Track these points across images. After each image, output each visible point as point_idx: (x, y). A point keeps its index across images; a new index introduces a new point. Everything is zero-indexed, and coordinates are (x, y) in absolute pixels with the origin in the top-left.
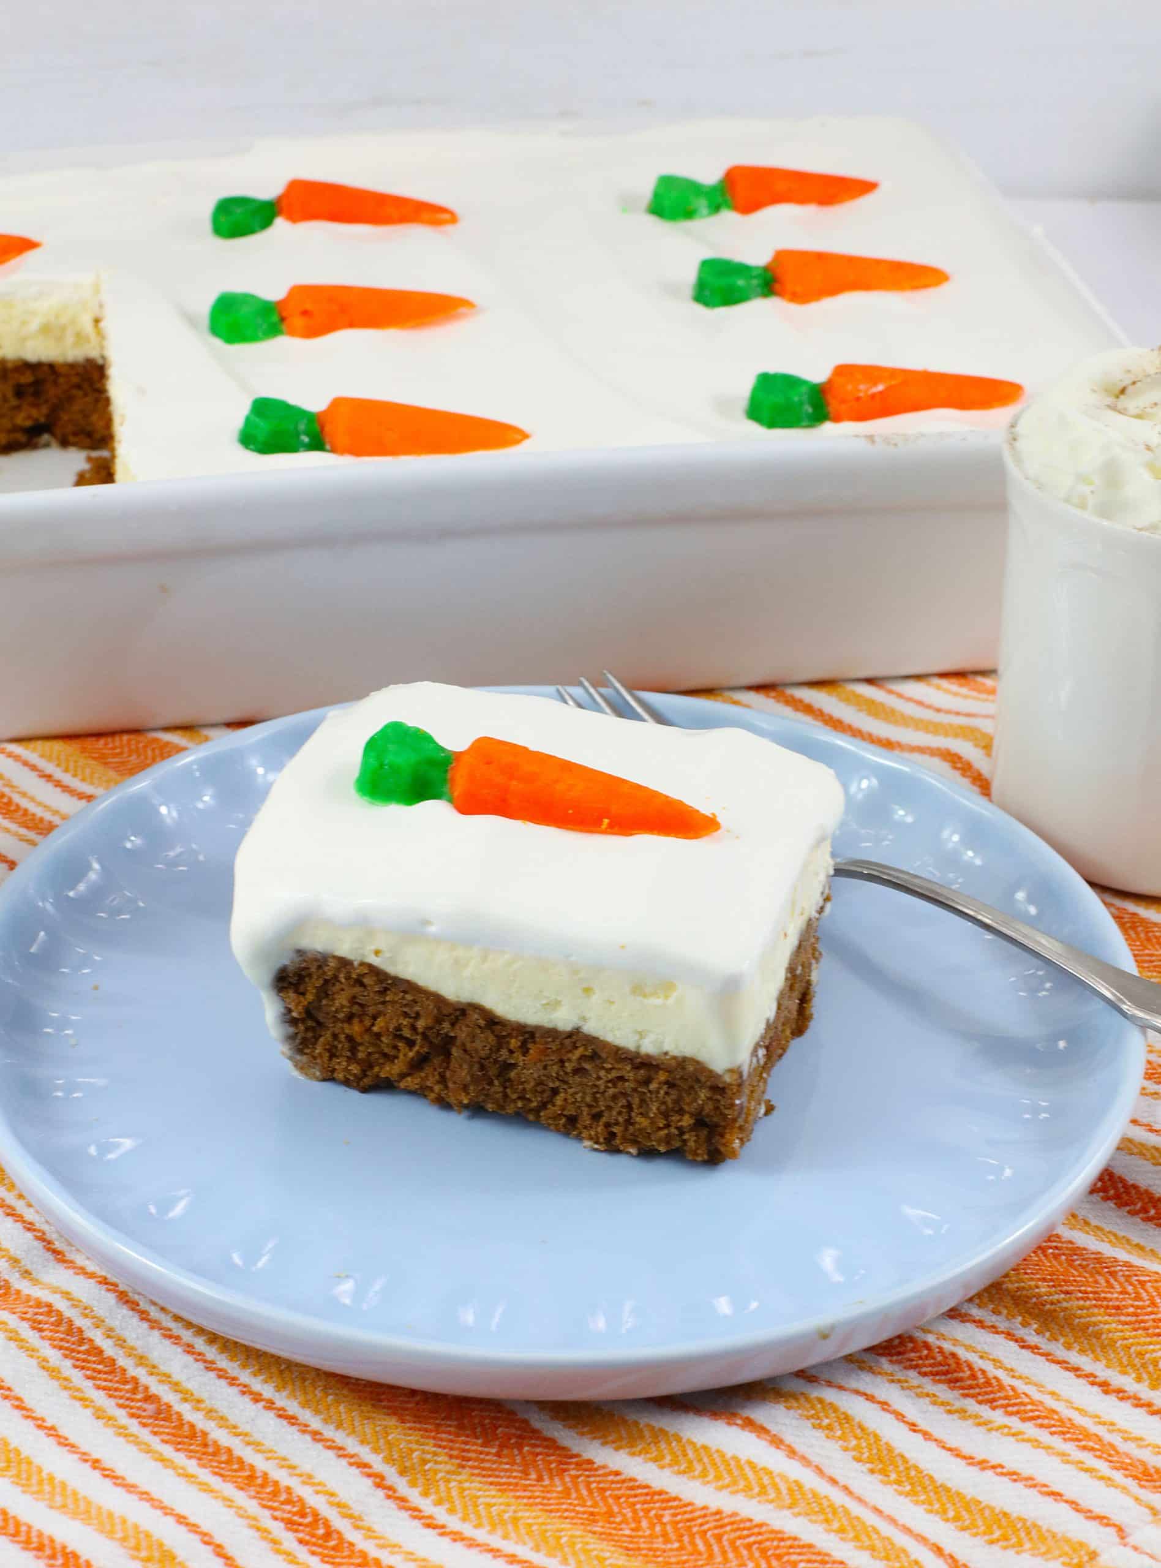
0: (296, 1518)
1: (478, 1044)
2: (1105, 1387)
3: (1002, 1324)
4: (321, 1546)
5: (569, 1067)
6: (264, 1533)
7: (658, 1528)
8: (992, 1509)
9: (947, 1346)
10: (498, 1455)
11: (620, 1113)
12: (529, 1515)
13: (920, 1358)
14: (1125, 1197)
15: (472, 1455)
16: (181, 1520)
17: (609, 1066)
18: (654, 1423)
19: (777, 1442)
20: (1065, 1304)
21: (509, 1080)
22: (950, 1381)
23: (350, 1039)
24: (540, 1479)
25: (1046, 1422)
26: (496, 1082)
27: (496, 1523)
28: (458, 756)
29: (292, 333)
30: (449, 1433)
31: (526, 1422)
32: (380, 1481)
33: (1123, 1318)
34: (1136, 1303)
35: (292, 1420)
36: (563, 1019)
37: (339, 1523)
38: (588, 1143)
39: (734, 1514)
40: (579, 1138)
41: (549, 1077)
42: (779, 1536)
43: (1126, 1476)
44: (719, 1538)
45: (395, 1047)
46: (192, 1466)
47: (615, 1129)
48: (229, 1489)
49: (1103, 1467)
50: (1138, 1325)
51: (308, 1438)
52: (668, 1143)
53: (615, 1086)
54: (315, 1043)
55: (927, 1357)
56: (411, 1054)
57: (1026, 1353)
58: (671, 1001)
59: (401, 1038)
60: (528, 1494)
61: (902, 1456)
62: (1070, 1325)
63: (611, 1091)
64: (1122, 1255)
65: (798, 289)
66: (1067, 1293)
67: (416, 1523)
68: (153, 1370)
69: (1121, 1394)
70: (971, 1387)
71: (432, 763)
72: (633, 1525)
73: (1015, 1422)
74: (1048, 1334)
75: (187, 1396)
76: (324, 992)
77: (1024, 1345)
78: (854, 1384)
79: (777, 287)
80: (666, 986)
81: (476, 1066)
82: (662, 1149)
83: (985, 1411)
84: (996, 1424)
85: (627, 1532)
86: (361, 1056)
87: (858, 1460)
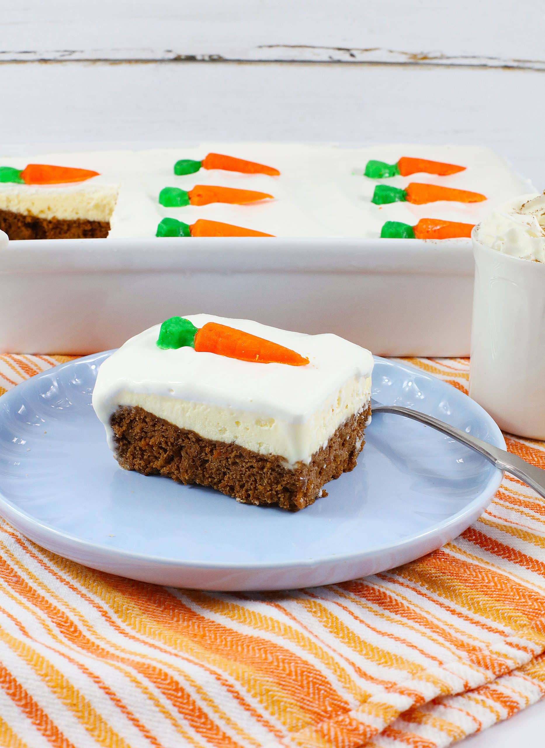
0: (62, 623)
1: (192, 450)
2: (453, 612)
3: (412, 585)
4: (70, 635)
5: (230, 461)
6: (46, 627)
7: (224, 643)
8: (383, 651)
9: (382, 590)
10: (162, 611)
11: (251, 484)
12: (168, 633)
13: (369, 593)
14: (485, 543)
15: (151, 610)
16: (10, 616)
17: (247, 461)
18: (235, 603)
19: (287, 614)
20: (442, 577)
21: (205, 468)
22: (380, 603)
23: (140, 449)
24: (178, 621)
25: (419, 620)
26: (199, 469)
27: (153, 634)
28: (199, 329)
29: (193, 204)
30: (143, 601)
31: (180, 601)
32: (105, 614)
33: (467, 584)
34: (475, 579)
35: (74, 589)
36: (227, 438)
37: (81, 628)
38: (238, 499)
39: (258, 637)
40: (235, 498)
41: (222, 466)
42: (275, 646)
43: (451, 644)
44: (248, 646)
45: (159, 453)
46: (24, 600)
47: (250, 492)
48: (37, 610)
49: (441, 639)
50: (474, 587)
51: (79, 596)
52: (272, 499)
53: (249, 470)
54: (127, 452)
55: (371, 594)
56: (165, 456)
57: (420, 596)
58: (272, 428)
59: (161, 448)
60: (170, 625)
61: (347, 627)
62: (443, 586)
63: (248, 473)
64: (476, 563)
65: (417, 199)
66: (444, 573)
67: (117, 631)
68: (21, 566)
69: (460, 615)
70: (389, 606)
71: (188, 332)
72: (213, 640)
73: (405, 620)
74: (432, 590)
75: (32, 576)
76: (130, 426)
77: (420, 593)
78: (335, 600)
79: (408, 197)
80: (271, 421)
81: (191, 460)
82: (269, 502)
83: (393, 615)
84: (395, 620)
85: (209, 642)
86: (145, 457)
87: (325, 627)
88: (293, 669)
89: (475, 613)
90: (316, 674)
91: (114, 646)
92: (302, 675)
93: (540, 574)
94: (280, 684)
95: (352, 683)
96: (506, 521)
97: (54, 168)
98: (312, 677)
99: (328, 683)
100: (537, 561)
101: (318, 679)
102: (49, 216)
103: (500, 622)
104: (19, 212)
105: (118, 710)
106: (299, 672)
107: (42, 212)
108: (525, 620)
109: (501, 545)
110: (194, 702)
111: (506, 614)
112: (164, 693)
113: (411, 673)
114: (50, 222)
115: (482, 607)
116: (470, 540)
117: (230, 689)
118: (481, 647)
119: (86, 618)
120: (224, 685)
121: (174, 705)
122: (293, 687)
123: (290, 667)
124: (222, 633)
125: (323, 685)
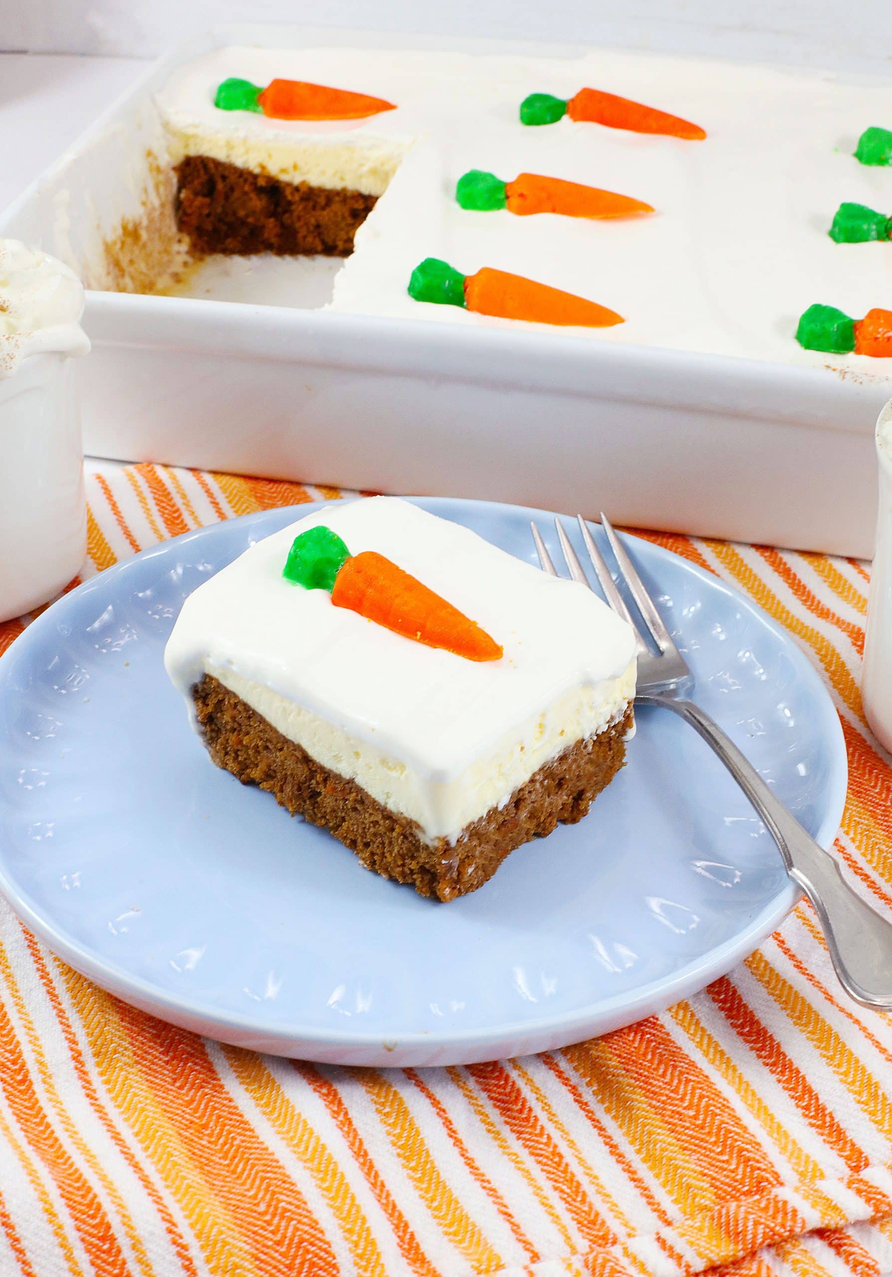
0: (8, 1063)
1: (298, 772)
2: (613, 1148)
3: (575, 1079)
4: (13, 1087)
5: (349, 804)
7: (226, 1147)
8: (462, 1211)
9: (519, 1083)
11: (378, 847)
12: (153, 1111)
13: (496, 1085)
14: (735, 1012)
17: (370, 811)
18: (272, 1074)
20: (621, 1079)
21: (317, 803)
22: (504, 1109)
24: (181, 1088)
25: (545, 1160)
26: (308, 802)
27: (129, 1110)
28: (352, 558)
29: (510, 208)
32: (77, 1057)
33: (654, 1102)
34: (672, 1095)
35: (53, 997)
36: (344, 770)
37: (35, 1076)
38: (362, 862)
39: (272, 1154)
40: (357, 856)
41: (338, 807)
42: (285, 1180)
43: (574, 1220)
44: (253, 1167)
45: (258, 759)
47: (376, 857)
49: (560, 1207)
50: (660, 1111)
51: (54, 1012)
52: (405, 878)
53: (374, 827)
54: (216, 742)
55: (501, 1086)
57: (576, 1106)
58: (403, 777)
59: (260, 753)
60: (164, 1095)
61: (427, 1153)
62: (618, 1096)
63: (372, 830)
64: (695, 1055)
66: (627, 1071)
67: (83, 1091)
69: (620, 1158)
70: (515, 1118)
71: (330, 562)
72: (213, 1139)
73: (524, 1154)
74: (600, 1097)
76: (218, 707)
77: (578, 1100)
80: (401, 767)
81: (296, 787)
82: (402, 880)
83: (512, 1139)
84: (512, 1151)
85: (204, 1143)
86: (240, 758)
87: (394, 1144)
88: (289, 1234)
89: (644, 1161)
90: (320, 1248)
91: (66, 1121)
92: (298, 1247)
93: (793, 1097)
94: (257, 1259)
95: (379, 1269)
96: (799, 966)
97: (316, 90)
98: (313, 1252)
99: (334, 1266)
100: (798, 1072)
101: (321, 1258)
102: (297, 180)
103: (670, 1193)
104: (246, 166)
105: (13, 1254)
106: (296, 1240)
107: (283, 171)
108: (707, 1199)
109: (758, 1022)
110: (124, 1263)
111: (684, 1179)
112: (83, 1240)
113: (476, 1268)
114: (297, 189)
115: (658, 1152)
116: (714, 1000)
117: (182, 1250)
118: (618, 1236)
119: (47, 1059)
120: (174, 1242)
121: (93, 1264)
122: (275, 1267)
123: (286, 1228)
124: (233, 1126)
125: (325, 1271)
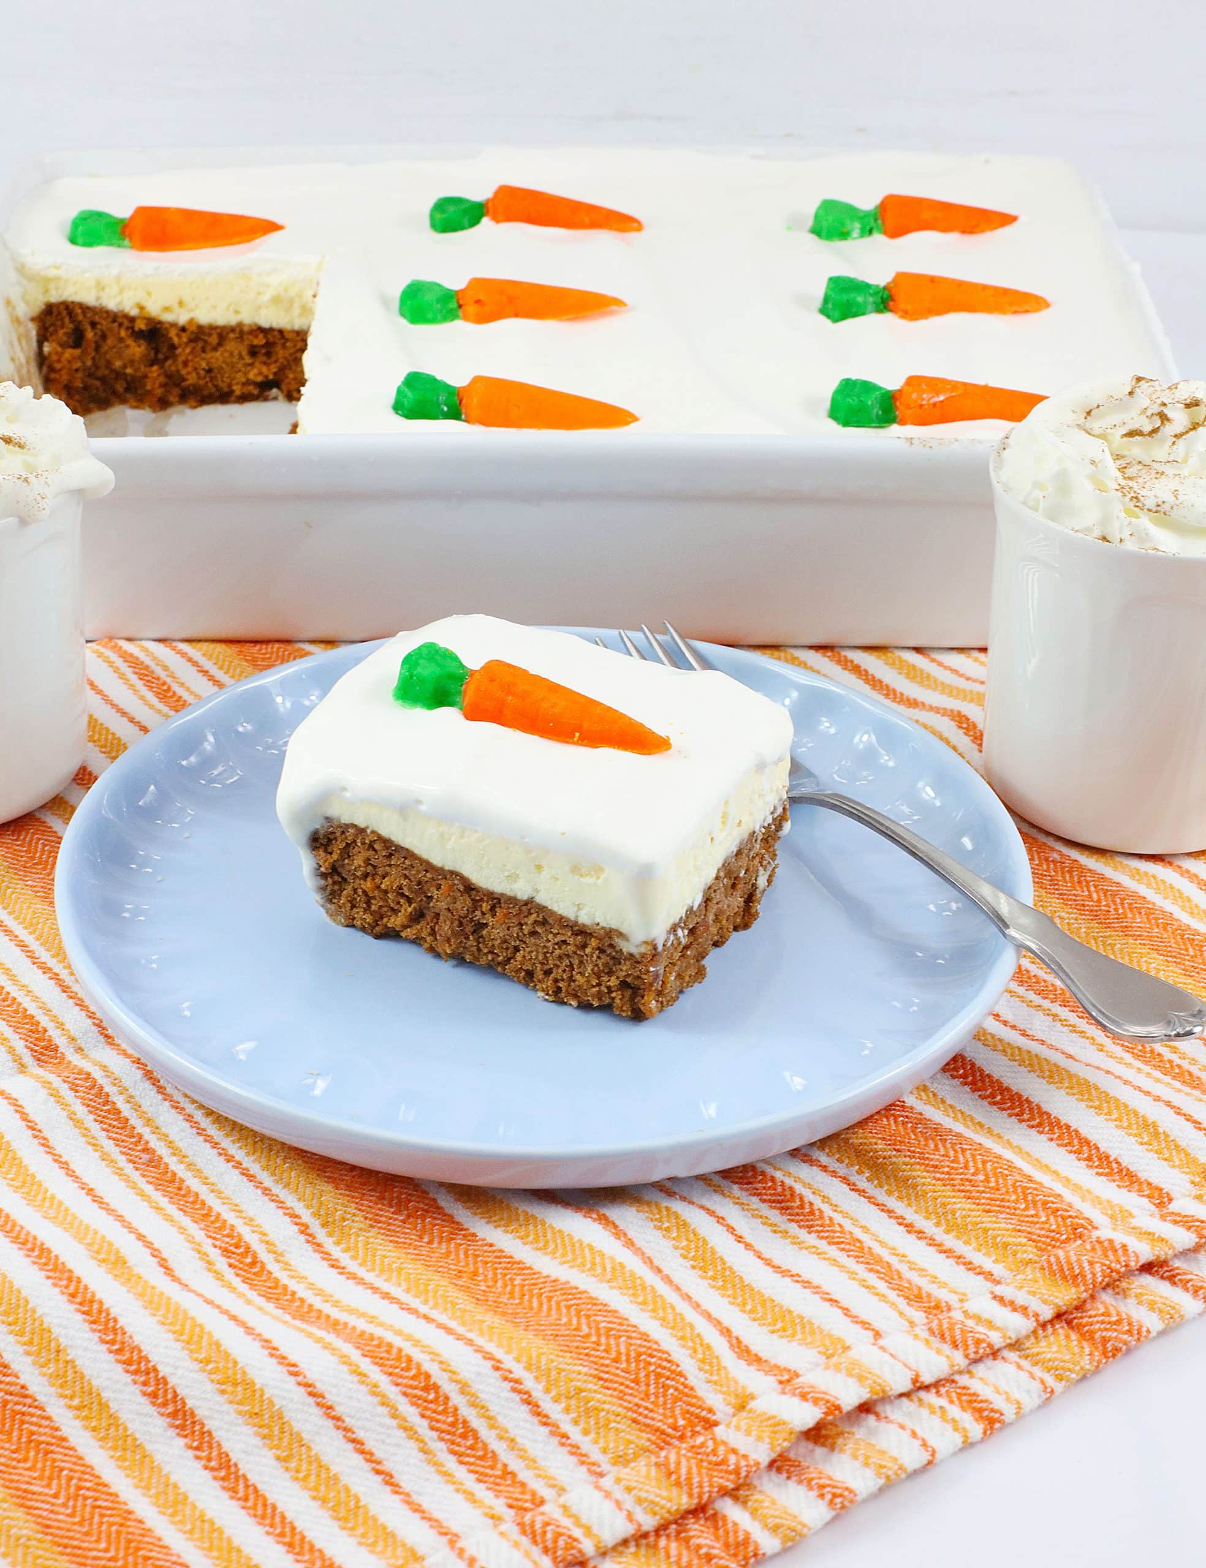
0: (231, 1248)
1: (458, 905)
2: (909, 1227)
3: (842, 1170)
4: (245, 1271)
5: (526, 929)
6: (203, 1256)
7: (508, 1288)
8: (781, 1307)
9: (789, 1182)
10: (404, 1222)
11: (564, 971)
12: (413, 1268)
13: (764, 1188)
14: (980, 1084)
15: (383, 1219)
16: (141, 1237)
17: (555, 931)
18: (529, 1210)
19: (618, 1233)
20: (894, 1160)
21: (482, 937)
22: (782, 1208)
23: (364, 892)
24: (430, 1242)
25: (847, 1247)
26: (471, 938)
27: (385, 1271)
28: (472, 673)
29: (466, 318)
30: (371, 1201)
31: (434, 1200)
32: (304, 1229)
33: (938, 1175)
34: (953, 1165)
35: (251, 1177)
36: (521, 890)
37: (264, 1256)
38: (541, 994)
39: (567, 1283)
40: (535, 989)
41: (511, 936)
42: (593, 1301)
43: (898, 1295)
44: (550, 1299)
45: (398, 903)
46: (164, 1202)
47: (561, 984)
48: (186, 1221)
49: (882, 1286)
50: (948, 1182)
51: (259, 1191)
52: (600, 999)
53: (560, 948)
54: (340, 895)
55: (769, 1188)
56: (410, 910)
57: (854, 1194)
58: (599, 882)
59: (403, 895)
60: (416, 1252)
61: (722, 1259)
62: (895, 1176)
63: (557, 952)
64: (958, 1128)
65: (909, 307)
66: (898, 1151)
67: (325, 1263)
68: (156, 1130)
69: (920, 1234)
70: (798, 1214)
71: (451, 677)
72: (490, 1284)
73: (823, 1245)
74: (876, 1182)
75: (175, 1151)
76: (346, 852)
77: (854, 1188)
78: (705, 1202)
79: (891, 303)
80: (598, 870)
81: (456, 923)
82: (596, 1004)
83: (803, 1234)
84: (807, 1244)
85: (483, 1288)
86: (373, 908)
87: (685, 1258)
88: (623, 1350)
89: (947, 1232)
90: (660, 1359)
91: (320, 1293)
92: (638, 1361)
93: (1071, 1152)
94: (601, 1379)
95: (722, 1372)
96: (1024, 1034)
97: (190, 215)
98: (655, 1363)
99: (681, 1374)
100: (1068, 1127)
101: (664, 1368)
102: (182, 319)
103: (987, 1254)
104: (121, 309)
105: (330, 1423)
106: (633, 1354)
107: (167, 309)
108: (1030, 1252)
109: (1008, 1089)
110: (456, 1409)
111: (998, 1239)
112: (405, 1394)
113: (824, 1354)
114: (183, 329)
115: (959, 1220)
116: (953, 1077)
117: (516, 1386)
118: (951, 1303)
119: (272, 1237)
120: (506, 1379)
121: (423, 1416)
122: (622, 1384)
123: (618, 1345)
124: (505, 1268)
125: (673, 1379)
